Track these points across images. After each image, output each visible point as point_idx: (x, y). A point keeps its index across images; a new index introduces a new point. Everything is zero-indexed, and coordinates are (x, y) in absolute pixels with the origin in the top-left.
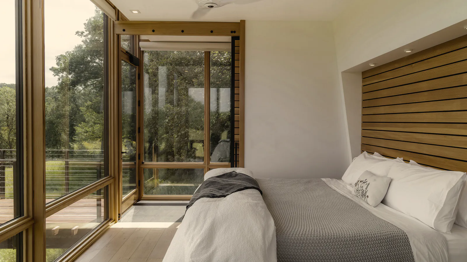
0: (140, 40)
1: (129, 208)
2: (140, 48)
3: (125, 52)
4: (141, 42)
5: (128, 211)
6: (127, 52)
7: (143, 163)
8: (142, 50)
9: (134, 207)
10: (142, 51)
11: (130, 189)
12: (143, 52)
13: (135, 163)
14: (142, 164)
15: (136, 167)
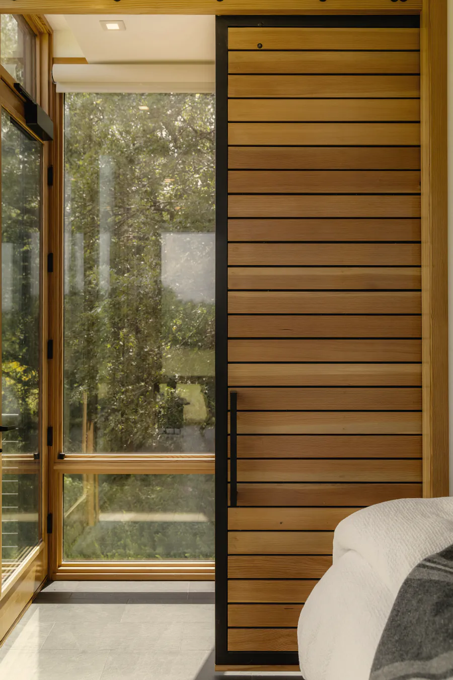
0: (52, 61)
1: (20, 616)
2: (54, 86)
3: (12, 86)
4: (55, 63)
5: (18, 626)
6: (17, 85)
7: (61, 457)
8: (59, 90)
9: (36, 610)
10: (61, 94)
11: (20, 549)
12: (62, 96)
13: (37, 457)
14: (57, 460)
15: (39, 470)
